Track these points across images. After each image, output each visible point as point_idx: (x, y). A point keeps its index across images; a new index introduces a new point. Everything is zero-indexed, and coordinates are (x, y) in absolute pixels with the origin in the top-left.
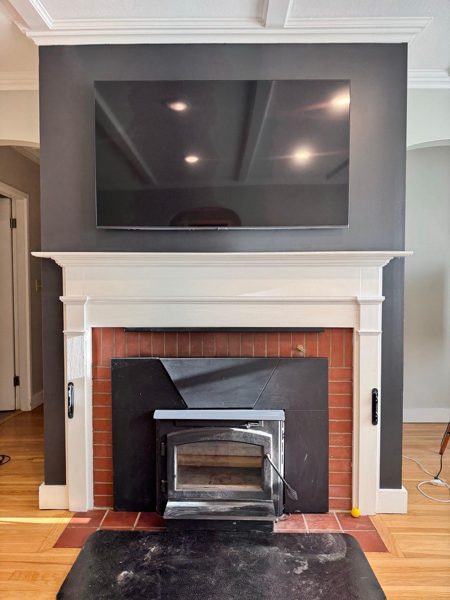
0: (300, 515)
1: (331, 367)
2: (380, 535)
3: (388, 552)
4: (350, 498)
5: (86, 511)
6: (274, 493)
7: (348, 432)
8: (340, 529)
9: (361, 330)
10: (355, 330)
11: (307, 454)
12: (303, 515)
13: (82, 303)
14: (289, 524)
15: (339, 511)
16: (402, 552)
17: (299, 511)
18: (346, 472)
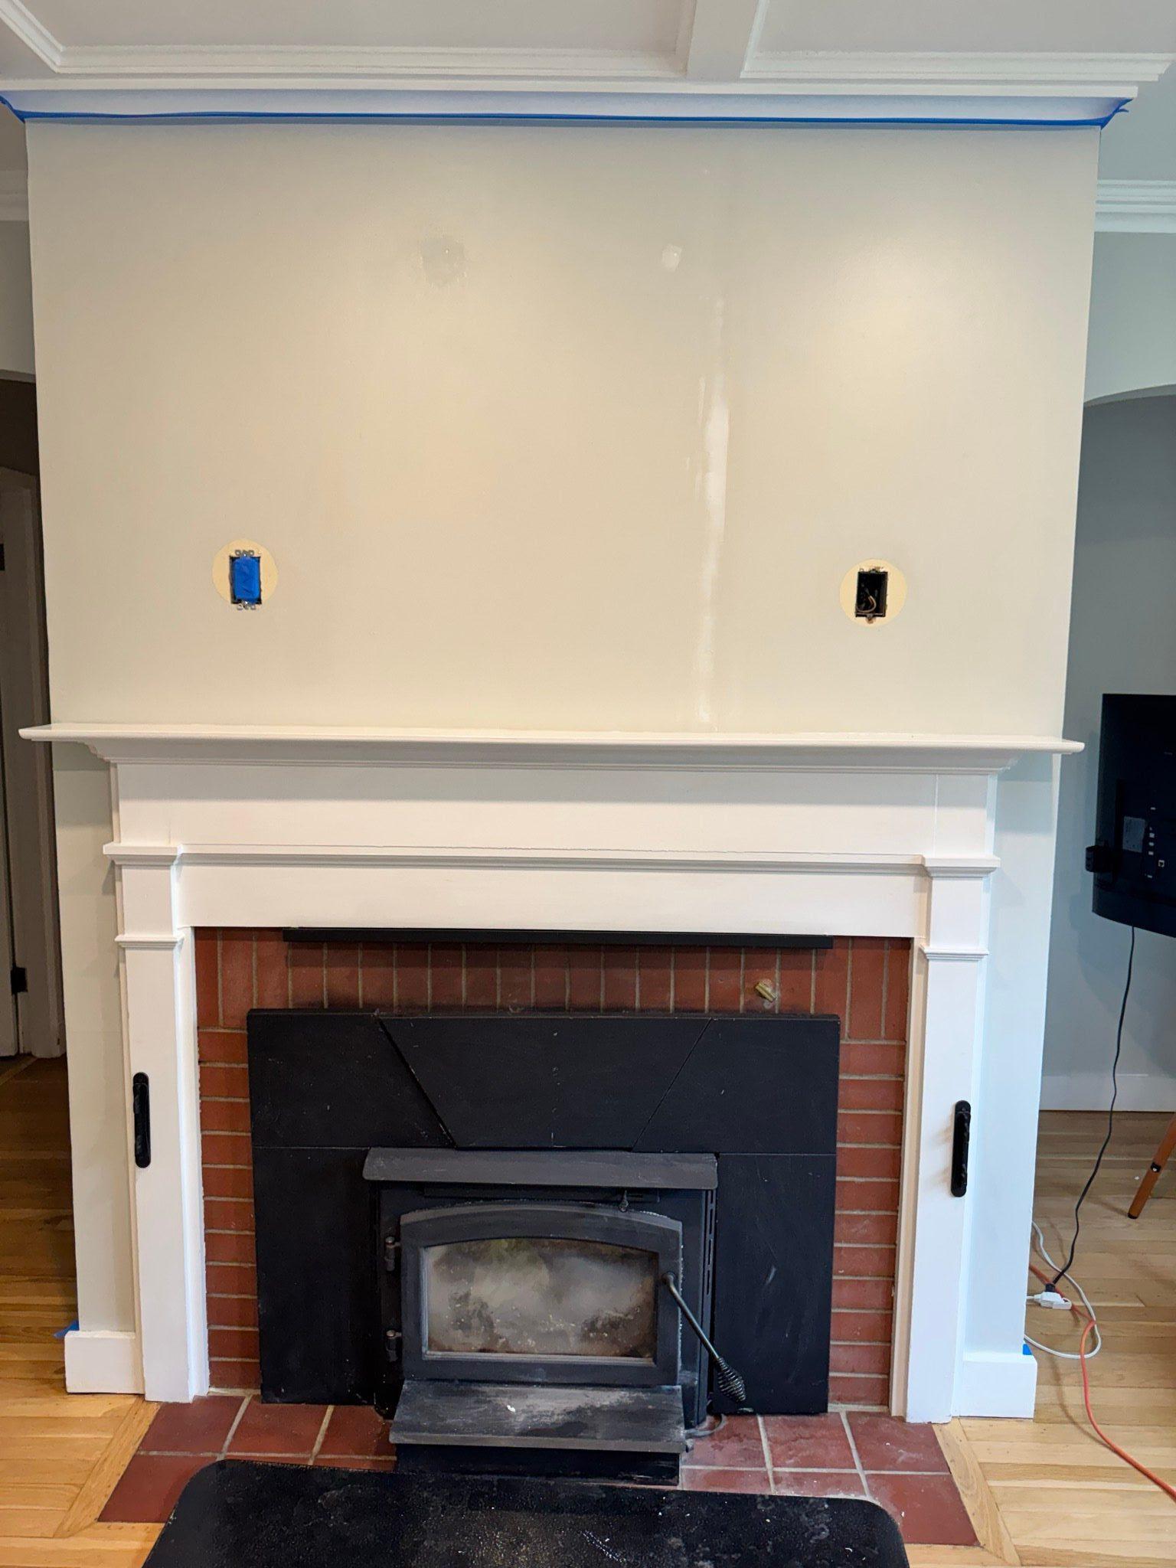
0: (751, 1421)
1: (847, 1041)
2: (960, 1488)
3: (979, 1545)
4: (886, 1377)
5: (190, 1400)
6: (684, 1368)
7: (886, 1210)
8: (854, 1467)
9: (931, 946)
10: (916, 944)
11: (775, 1266)
12: (760, 1419)
13: (166, 864)
14: (721, 1448)
15: (856, 1406)
16: (1015, 1546)
17: (750, 1410)
18: (878, 1309)
